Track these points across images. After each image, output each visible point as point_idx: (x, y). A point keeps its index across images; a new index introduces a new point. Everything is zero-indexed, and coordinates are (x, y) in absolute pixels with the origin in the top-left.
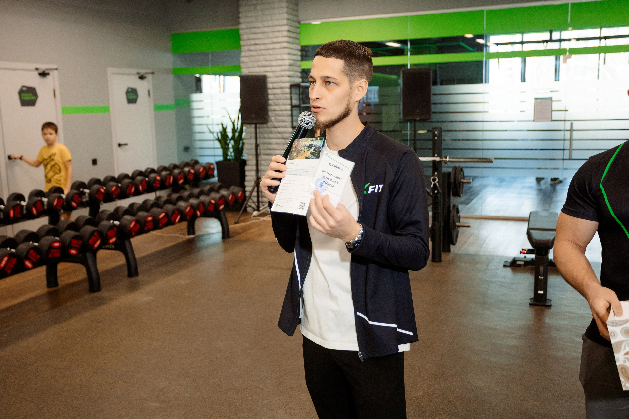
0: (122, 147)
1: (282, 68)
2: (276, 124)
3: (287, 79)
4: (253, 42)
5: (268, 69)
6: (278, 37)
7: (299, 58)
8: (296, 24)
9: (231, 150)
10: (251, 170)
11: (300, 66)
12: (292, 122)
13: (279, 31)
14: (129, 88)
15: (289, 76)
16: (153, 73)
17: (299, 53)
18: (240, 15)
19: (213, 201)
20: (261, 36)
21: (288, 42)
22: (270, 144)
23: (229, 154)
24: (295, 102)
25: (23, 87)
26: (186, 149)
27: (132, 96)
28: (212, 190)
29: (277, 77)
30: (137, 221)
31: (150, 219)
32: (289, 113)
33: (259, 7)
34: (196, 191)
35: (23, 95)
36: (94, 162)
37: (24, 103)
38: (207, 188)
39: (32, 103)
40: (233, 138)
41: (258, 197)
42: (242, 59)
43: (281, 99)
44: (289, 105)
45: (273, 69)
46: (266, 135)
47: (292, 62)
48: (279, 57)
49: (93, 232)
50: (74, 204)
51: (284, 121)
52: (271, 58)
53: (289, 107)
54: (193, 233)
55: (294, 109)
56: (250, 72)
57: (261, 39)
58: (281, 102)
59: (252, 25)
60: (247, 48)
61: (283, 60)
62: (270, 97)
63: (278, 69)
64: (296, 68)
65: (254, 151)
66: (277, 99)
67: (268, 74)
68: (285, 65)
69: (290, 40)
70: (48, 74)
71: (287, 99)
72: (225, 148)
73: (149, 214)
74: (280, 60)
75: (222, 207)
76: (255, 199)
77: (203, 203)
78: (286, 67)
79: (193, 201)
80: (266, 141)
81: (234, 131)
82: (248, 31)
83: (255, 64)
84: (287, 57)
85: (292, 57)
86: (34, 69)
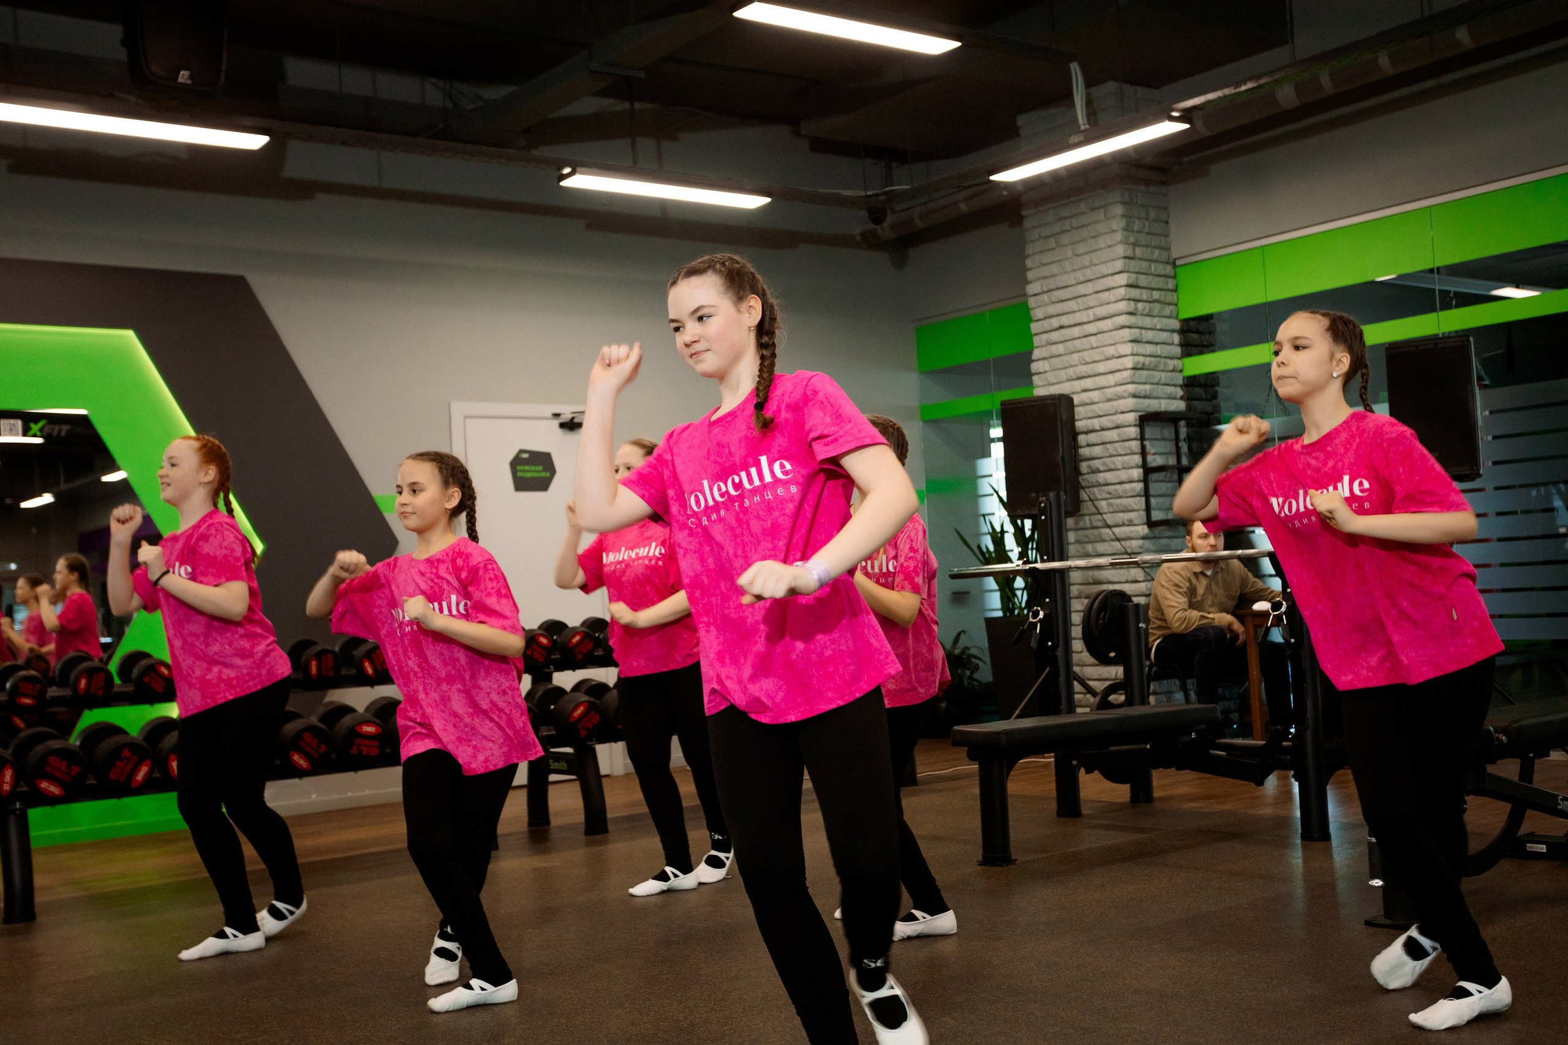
1: (1119, 377)
2: (1110, 519)
3: (1130, 402)
4: (1055, 322)
5: (1088, 383)
6: (1107, 303)
7: (1177, 350)
8: (1169, 269)
11: (1176, 370)
12: (1148, 509)
13: (1109, 289)
15: (1135, 396)
17: (1176, 338)
18: (1029, 263)
20: (1072, 305)
21: (1130, 313)
24: (1155, 461)
25: (522, 451)
26: (960, 596)
32: (1141, 485)
33: (1065, 239)
35: (519, 468)
37: (522, 484)
39: (542, 485)
42: (1035, 367)
43: (1120, 455)
44: (1137, 467)
45: (1101, 381)
46: (1089, 548)
47: (1145, 361)
48: (1111, 351)
51: (1129, 510)
52: (1095, 355)
53: (1137, 473)
55: (1153, 477)
57: (1072, 312)
58: (1119, 461)
59: (1051, 283)
60: (1044, 337)
61: (1120, 356)
63: (1111, 379)
66: (1112, 456)
67: (1077, 398)
68: (1126, 369)
71: (1130, 453)
74: (1113, 357)
78: (1127, 376)
82: (1045, 297)
83: (1063, 375)
84: (1127, 349)
85: (1149, 349)
86: (550, 415)
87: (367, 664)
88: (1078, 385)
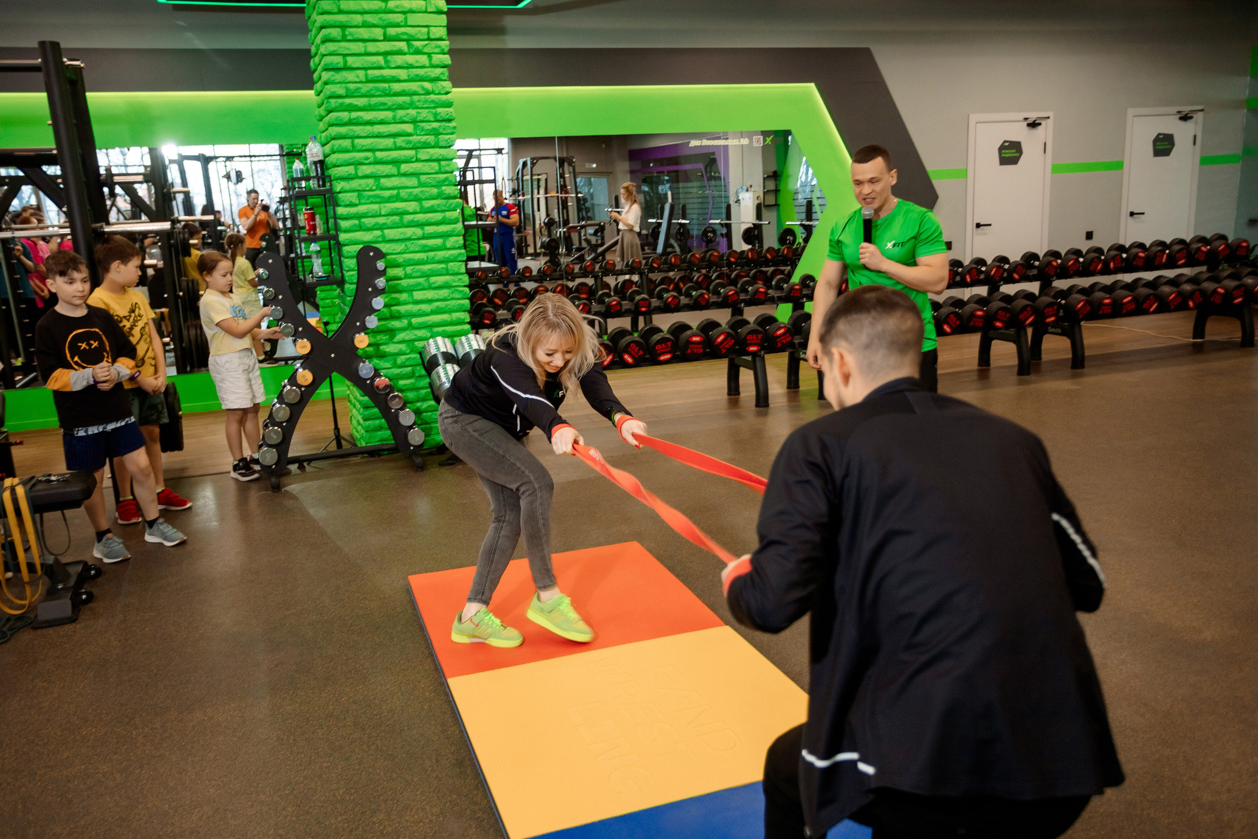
0: (1135, 216)
14: (1159, 134)
16: (1203, 111)
19: (1220, 290)
25: (1005, 142)
26: (1254, 222)
30: (1087, 302)
31: (1107, 301)
35: (1003, 151)
36: (1089, 236)
37: (1005, 161)
39: (1014, 161)
49: (1027, 306)
50: (1016, 276)
54: (1202, 337)
70: (1040, 124)
73: (1108, 296)
75: (1240, 299)
77: (1203, 292)
86: (1022, 119)
87: (968, 277)
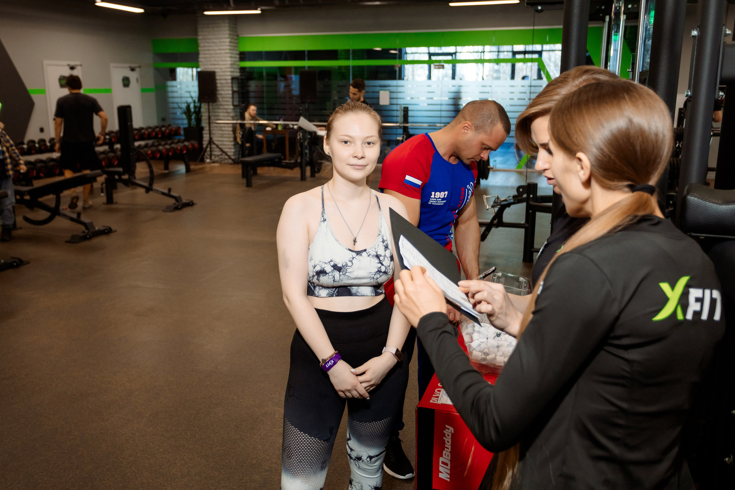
1: (226, 66)
2: (222, 103)
3: (229, 74)
4: (207, 48)
5: (216, 66)
6: (222, 46)
7: (238, 59)
8: (236, 37)
9: (193, 120)
10: (206, 134)
11: (238, 65)
12: (233, 102)
13: (224, 42)
14: (124, 77)
15: (231, 72)
16: (140, 67)
17: (238, 56)
18: (199, 30)
19: (179, 148)
20: (212, 44)
21: (230, 50)
22: (218, 116)
23: (192, 123)
24: (235, 89)
25: (61, 76)
26: (163, 120)
27: (126, 82)
28: (179, 141)
29: (223, 72)
32: (231, 96)
34: (169, 142)
35: (61, 81)
37: (62, 86)
38: (176, 141)
40: (195, 112)
41: (211, 151)
42: (200, 60)
44: (231, 90)
45: (221, 67)
46: (215, 110)
47: (233, 62)
48: (224, 59)
51: (227, 101)
52: (219, 59)
53: (230, 92)
54: (168, 169)
55: (235, 93)
56: (205, 68)
57: (211, 46)
58: (225, 88)
59: (206, 37)
60: (203, 52)
61: (226, 61)
62: (219, 85)
63: (223, 67)
64: (235, 66)
65: (207, 121)
66: (223, 87)
67: (216, 70)
68: (227, 64)
69: (231, 48)
70: (75, 68)
71: (229, 87)
72: (189, 119)
74: (224, 61)
75: (185, 152)
76: (209, 153)
77: (173, 148)
78: (228, 66)
79: (168, 147)
80: (216, 114)
81: (195, 107)
82: (203, 41)
84: (229, 59)
85: (233, 59)
86: (67, 65)
88: (213, 67)
